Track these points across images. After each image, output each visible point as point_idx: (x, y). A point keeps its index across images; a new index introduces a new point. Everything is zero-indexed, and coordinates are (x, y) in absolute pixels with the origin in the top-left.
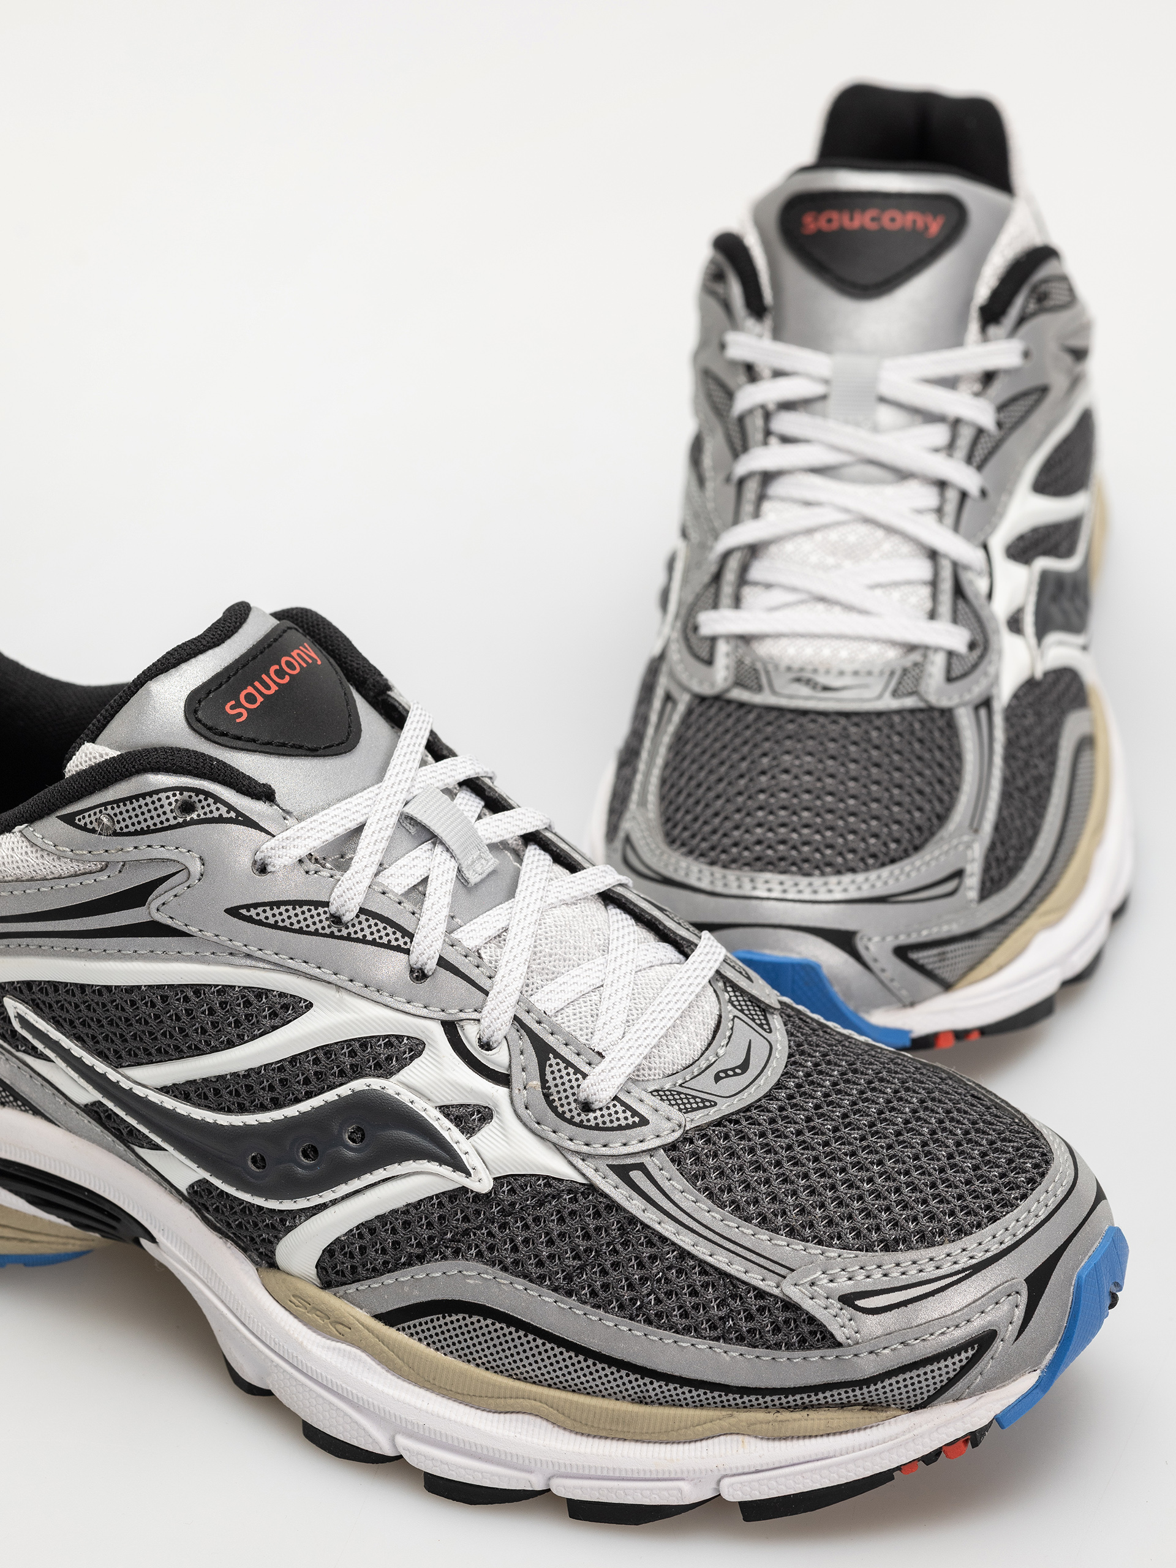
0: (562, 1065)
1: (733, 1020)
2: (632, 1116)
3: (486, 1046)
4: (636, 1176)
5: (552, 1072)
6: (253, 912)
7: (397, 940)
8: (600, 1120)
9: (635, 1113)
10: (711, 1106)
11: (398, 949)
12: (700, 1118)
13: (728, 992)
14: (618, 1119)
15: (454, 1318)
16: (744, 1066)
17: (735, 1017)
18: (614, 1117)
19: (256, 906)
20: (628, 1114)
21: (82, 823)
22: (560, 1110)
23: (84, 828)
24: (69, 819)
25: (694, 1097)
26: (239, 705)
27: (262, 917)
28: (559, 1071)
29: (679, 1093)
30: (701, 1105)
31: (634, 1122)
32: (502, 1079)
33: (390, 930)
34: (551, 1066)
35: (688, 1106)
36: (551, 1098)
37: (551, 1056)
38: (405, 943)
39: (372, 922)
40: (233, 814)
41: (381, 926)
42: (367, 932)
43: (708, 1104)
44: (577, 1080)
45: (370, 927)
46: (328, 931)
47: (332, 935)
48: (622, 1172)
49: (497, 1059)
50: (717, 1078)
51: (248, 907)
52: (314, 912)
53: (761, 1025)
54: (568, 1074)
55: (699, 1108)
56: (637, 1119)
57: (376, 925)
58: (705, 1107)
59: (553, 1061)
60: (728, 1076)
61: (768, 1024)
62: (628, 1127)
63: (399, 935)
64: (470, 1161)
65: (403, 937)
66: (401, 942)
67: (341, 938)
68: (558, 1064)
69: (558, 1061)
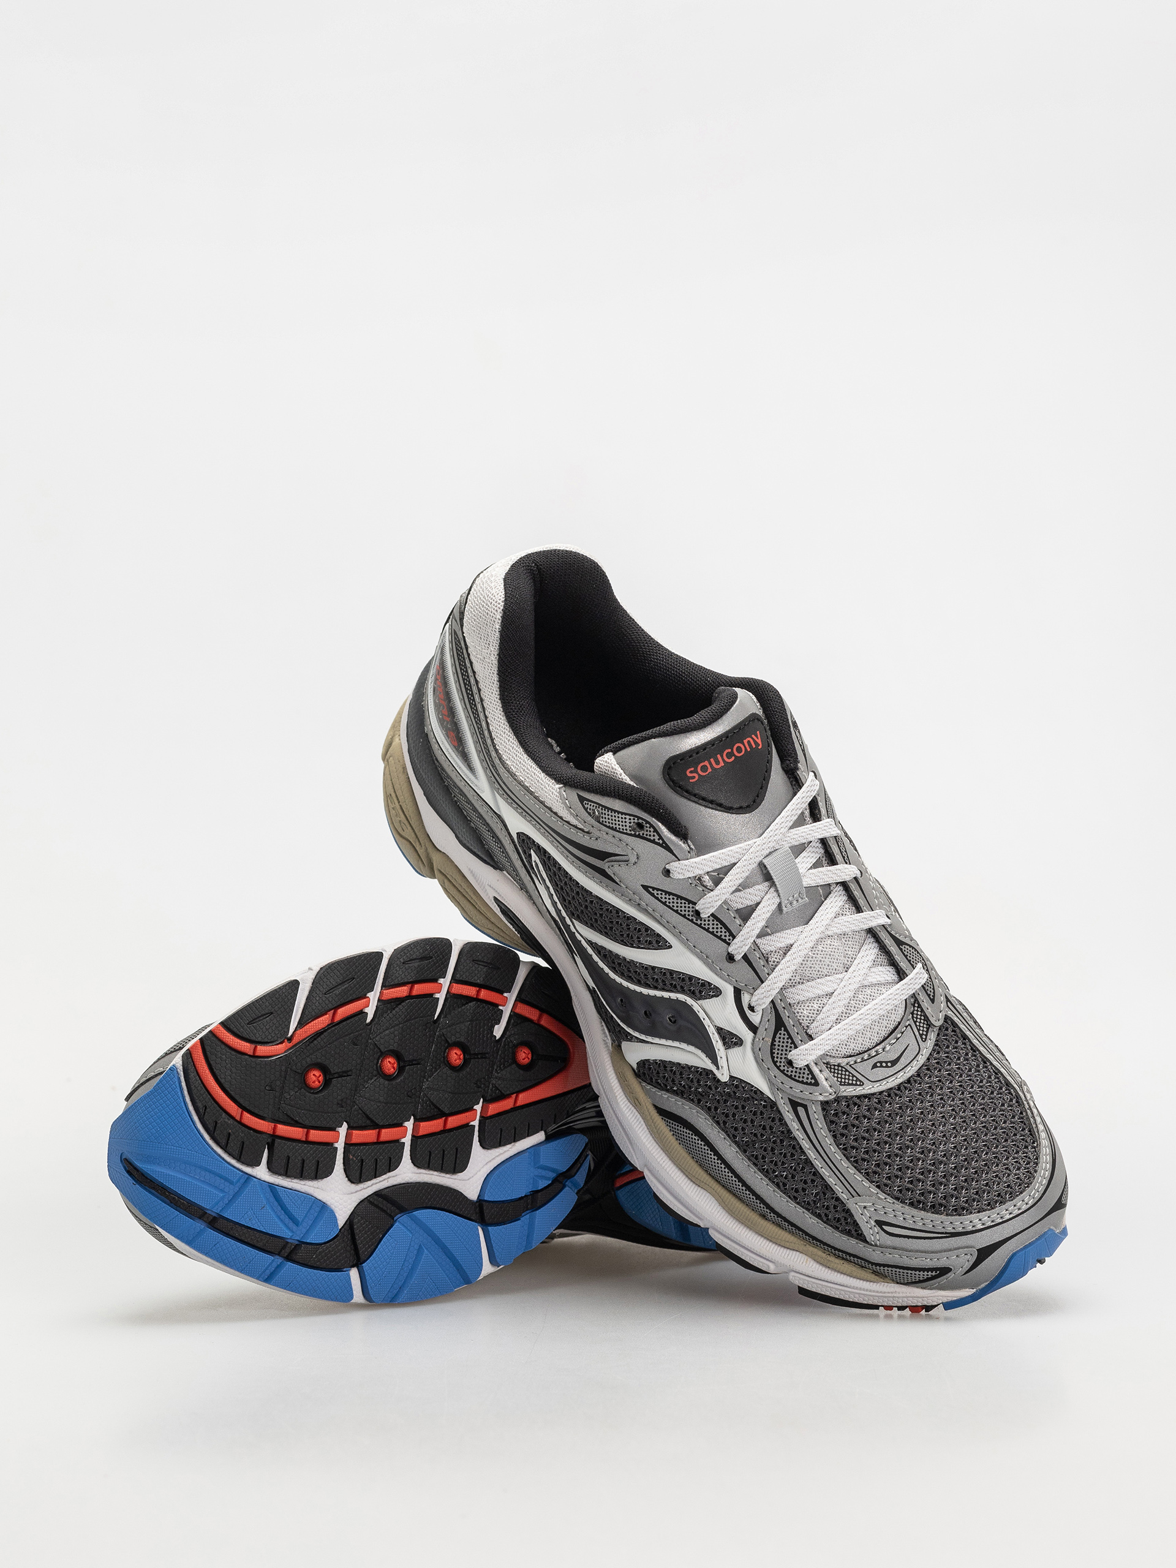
0: (786, 1036)
1: (906, 1027)
2: (811, 1079)
3: (752, 1009)
4: (801, 1110)
5: (780, 1038)
6: (655, 892)
7: (725, 936)
8: (794, 1074)
9: (814, 1077)
10: (860, 1085)
11: (724, 941)
12: (850, 1091)
13: (914, 1006)
14: (803, 1077)
15: (688, 1132)
16: (894, 1062)
17: (909, 1025)
18: (801, 1075)
19: (658, 890)
20: (810, 1076)
21: (586, 806)
22: (776, 1059)
23: (586, 809)
24: (582, 799)
25: (853, 1076)
26: (696, 771)
27: (659, 896)
28: (784, 1038)
29: (846, 1071)
30: (854, 1082)
31: (811, 1082)
32: (753, 1028)
33: (723, 930)
34: (780, 1034)
35: (847, 1081)
36: (774, 1051)
37: (783, 1029)
38: (729, 940)
39: (715, 922)
40: (661, 842)
41: (720, 926)
42: (711, 926)
43: (858, 1083)
44: (791, 1047)
45: (713, 924)
46: (690, 918)
47: (692, 921)
48: (794, 1105)
49: (755, 1018)
50: (875, 1066)
51: (654, 889)
52: (687, 905)
53: (921, 1035)
54: (787, 1042)
55: (852, 1084)
56: (813, 1081)
57: (717, 925)
58: (856, 1085)
59: (782, 1032)
60: (881, 1066)
61: (926, 1035)
62: (806, 1083)
63: (727, 934)
64: (722, 1062)
65: (729, 936)
66: (727, 938)
67: (696, 924)
68: (784, 1035)
69: (785, 1033)
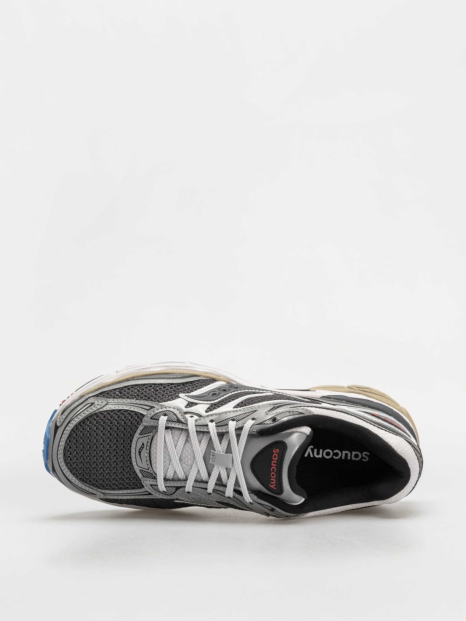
0: (173, 420)
1: (149, 468)
3: (192, 417)
4: (149, 408)
5: (175, 418)
6: (251, 413)
7: (219, 424)
8: (161, 414)
10: (140, 433)
11: (218, 423)
12: (141, 428)
13: (154, 477)
14: (157, 416)
16: (140, 453)
17: (149, 470)
18: (158, 416)
20: (155, 418)
21: (297, 412)
22: (170, 412)
25: (145, 434)
26: (276, 453)
27: (249, 413)
28: (174, 419)
29: (148, 433)
31: (153, 417)
32: (186, 413)
33: (221, 425)
34: (176, 419)
35: (145, 430)
36: (173, 413)
37: (177, 421)
38: (217, 425)
39: (225, 424)
40: (263, 423)
41: (223, 424)
42: (226, 422)
43: (141, 433)
44: (169, 419)
45: (225, 423)
47: (233, 417)
48: (152, 407)
49: (187, 416)
50: (143, 444)
51: (253, 413)
53: (142, 471)
54: (171, 419)
55: (142, 431)
57: (224, 424)
58: (141, 432)
59: (176, 420)
60: (141, 447)
61: (141, 473)
62: (154, 415)
63: (219, 425)
65: (218, 425)
66: (218, 424)
67: (230, 418)
68: (174, 420)
69: (175, 421)
